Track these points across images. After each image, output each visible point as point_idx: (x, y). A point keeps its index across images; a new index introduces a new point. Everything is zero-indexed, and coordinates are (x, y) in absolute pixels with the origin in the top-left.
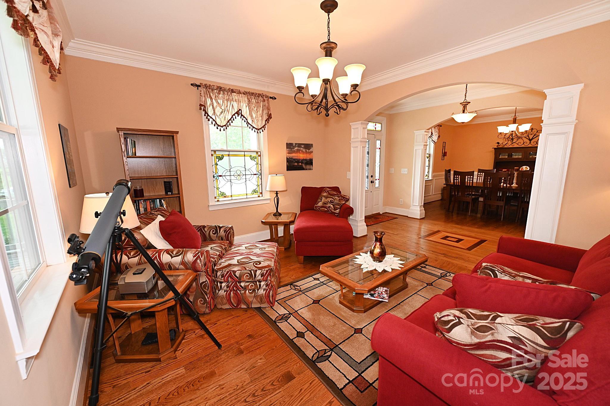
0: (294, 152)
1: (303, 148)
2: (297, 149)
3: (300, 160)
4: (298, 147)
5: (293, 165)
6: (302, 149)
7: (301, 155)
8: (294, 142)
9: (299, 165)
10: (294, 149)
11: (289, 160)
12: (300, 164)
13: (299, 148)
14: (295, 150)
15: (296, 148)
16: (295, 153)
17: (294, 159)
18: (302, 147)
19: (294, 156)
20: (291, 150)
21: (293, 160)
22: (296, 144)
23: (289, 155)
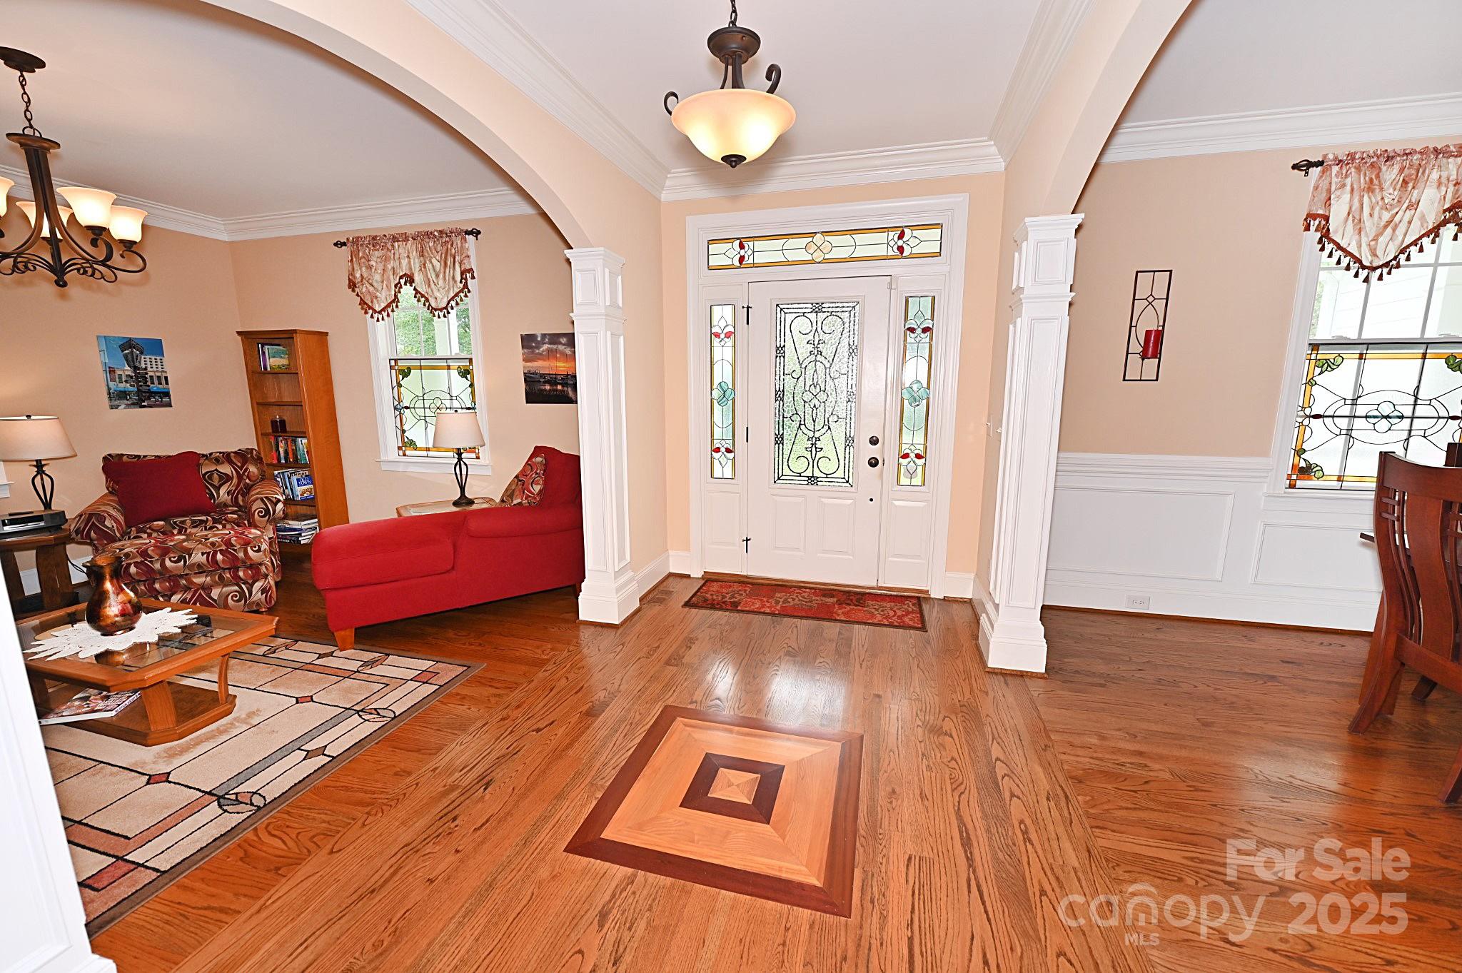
0: (540, 357)
1: (564, 345)
2: (549, 351)
3: (559, 378)
4: (550, 344)
5: (542, 390)
6: (561, 347)
7: (561, 364)
8: (538, 332)
9: (557, 390)
10: (538, 348)
11: (530, 379)
12: (559, 387)
13: (555, 347)
14: (543, 351)
15: (545, 347)
16: (544, 360)
17: (542, 376)
18: (561, 343)
19: (542, 366)
20: (533, 352)
21: (537, 376)
22: (544, 336)
23: (528, 364)
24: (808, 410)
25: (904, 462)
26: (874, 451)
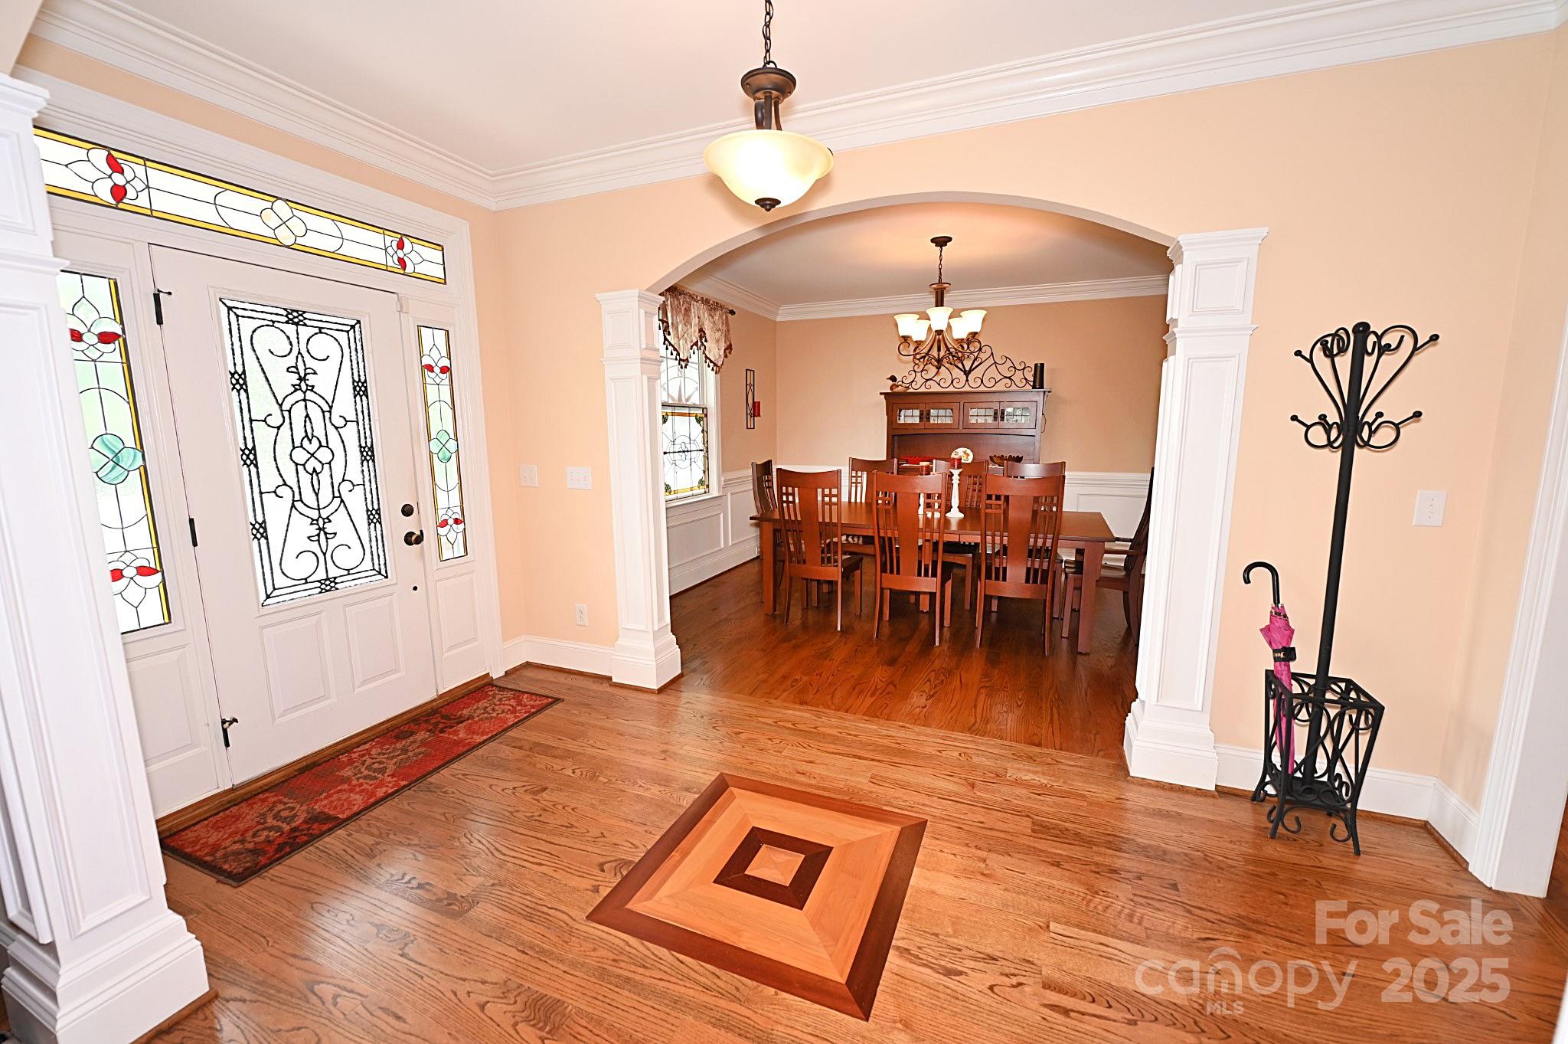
24: (305, 479)
25: (442, 531)
26: (410, 524)
